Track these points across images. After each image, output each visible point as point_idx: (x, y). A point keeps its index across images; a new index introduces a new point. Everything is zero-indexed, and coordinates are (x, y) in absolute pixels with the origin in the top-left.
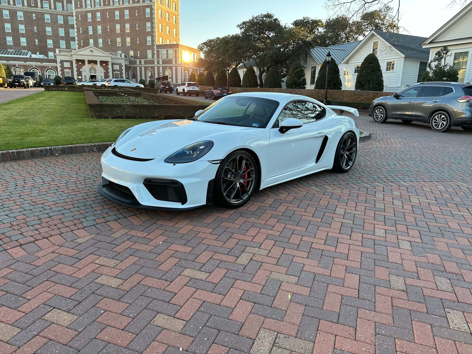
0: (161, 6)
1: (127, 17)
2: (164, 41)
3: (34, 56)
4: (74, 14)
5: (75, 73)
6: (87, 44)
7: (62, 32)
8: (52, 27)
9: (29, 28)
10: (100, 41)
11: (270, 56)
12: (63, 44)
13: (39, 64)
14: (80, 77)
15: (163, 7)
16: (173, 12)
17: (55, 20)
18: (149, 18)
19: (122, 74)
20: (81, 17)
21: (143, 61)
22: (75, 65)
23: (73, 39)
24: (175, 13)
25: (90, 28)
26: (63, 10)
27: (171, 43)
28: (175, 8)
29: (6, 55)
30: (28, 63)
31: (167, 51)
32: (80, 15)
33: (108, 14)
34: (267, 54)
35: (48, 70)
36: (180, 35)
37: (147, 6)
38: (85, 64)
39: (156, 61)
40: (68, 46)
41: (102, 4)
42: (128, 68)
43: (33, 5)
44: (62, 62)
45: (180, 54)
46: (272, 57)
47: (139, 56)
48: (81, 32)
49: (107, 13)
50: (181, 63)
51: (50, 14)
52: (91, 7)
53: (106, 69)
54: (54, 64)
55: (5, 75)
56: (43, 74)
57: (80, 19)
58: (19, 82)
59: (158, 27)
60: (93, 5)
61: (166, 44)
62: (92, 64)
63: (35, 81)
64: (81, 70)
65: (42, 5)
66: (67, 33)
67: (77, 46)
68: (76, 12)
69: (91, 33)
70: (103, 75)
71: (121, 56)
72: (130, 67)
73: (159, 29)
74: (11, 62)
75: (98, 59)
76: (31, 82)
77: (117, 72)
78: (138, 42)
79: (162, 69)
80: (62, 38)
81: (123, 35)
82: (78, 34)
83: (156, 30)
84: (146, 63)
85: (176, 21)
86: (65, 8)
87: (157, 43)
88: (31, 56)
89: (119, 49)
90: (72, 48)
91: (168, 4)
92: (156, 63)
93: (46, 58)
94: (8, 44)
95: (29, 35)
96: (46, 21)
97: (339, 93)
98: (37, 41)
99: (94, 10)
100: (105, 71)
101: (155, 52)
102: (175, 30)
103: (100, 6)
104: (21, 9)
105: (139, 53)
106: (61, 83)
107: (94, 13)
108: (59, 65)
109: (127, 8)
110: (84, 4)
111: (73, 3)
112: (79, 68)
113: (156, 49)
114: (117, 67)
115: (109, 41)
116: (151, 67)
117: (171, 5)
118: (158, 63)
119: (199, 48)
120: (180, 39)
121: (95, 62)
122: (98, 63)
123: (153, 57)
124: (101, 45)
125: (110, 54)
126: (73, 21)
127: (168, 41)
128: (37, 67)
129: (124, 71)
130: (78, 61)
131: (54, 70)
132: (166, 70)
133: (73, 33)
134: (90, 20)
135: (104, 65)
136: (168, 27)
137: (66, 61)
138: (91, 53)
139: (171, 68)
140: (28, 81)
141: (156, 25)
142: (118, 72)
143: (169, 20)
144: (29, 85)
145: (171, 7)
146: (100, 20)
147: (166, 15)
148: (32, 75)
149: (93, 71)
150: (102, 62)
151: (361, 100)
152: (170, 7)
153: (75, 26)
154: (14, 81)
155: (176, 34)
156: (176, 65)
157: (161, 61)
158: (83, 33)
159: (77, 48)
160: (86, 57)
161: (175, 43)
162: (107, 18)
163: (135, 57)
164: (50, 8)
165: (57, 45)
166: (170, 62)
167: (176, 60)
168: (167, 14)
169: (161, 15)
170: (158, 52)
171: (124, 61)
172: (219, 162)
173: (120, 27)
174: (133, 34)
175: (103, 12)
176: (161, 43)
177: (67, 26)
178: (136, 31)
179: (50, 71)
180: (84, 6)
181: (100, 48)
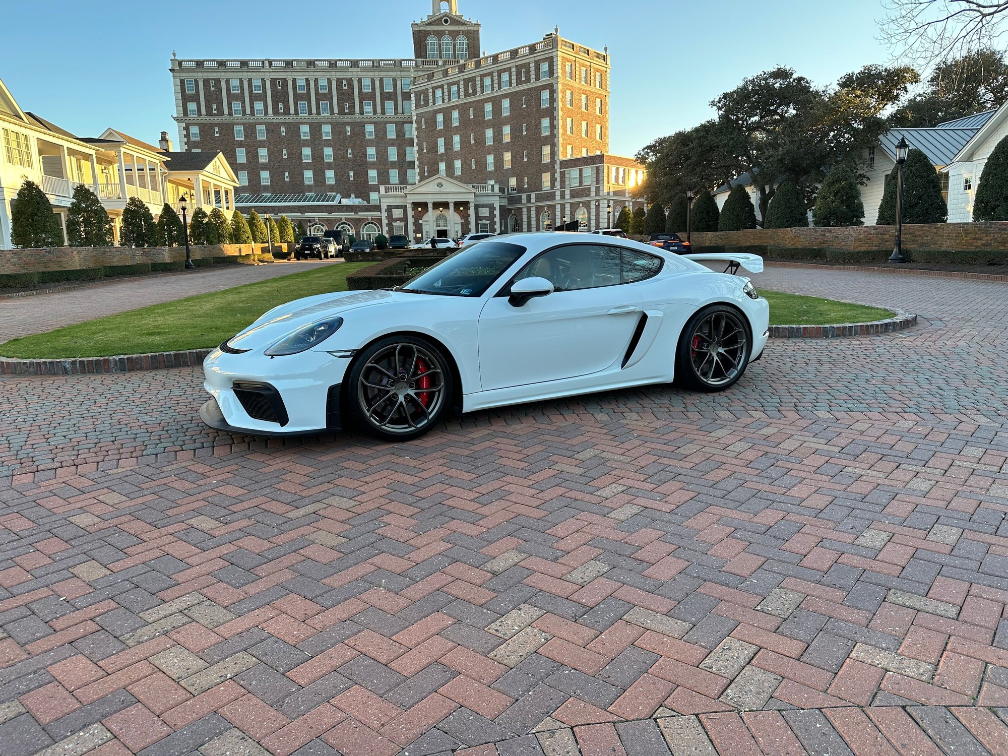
0: (570, 84)
1: (506, 113)
2: (575, 151)
3: (345, 201)
4: (414, 118)
5: (411, 228)
6: (434, 171)
7: (393, 154)
8: (377, 147)
9: (340, 152)
10: (458, 164)
11: (778, 160)
12: (394, 176)
13: (351, 215)
14: (419, 235)
15: (576, 84)
16: (595, 91)
17: (382, 133)
18: (546, 109)
19: (493, 223)
20: (426, 123)
21: (533, 195)
22: (410, 213)
23: (412, 165)
24: (600, 92)
25: (441, 142)
26: (396, 113)
27: (589, 155)
28: (600, 82)
29: (301, 204)
30: (335, 215)
31: (581, 171)
32: (423, 119)
33: (471, 112)
34: (771, 156)
35: (366, 225)
36: (609, 136)
37: (544, 87)
38: (428, 211)
39: (558, 193)
40: (403, 180)
41: (462, 94)
42: (504, 211)
43: (347, 111)
44: (390, 209)
45: (606, 175)
46: (781, 161)
47: (526, 186)
48: (425, 151)
49: (471, 109)
50: (609, 193)
51: (375, 123)
52: (443, 101)
53: (465, 216)
54: (376, 214)
55: (293, 238)
56: (358, 233)
57: (424, 127)
58: (311, 249)
59: (564, 123)
60: (446, 97)
61: (579, 157)
62: (441, 209)
63: (341, 246)
64: (421, 222)
65: (361, 108)
66: (402, 154)
67: (418, 178)
68: (417, 115)
69: (441, 150)
70: (459, 228)
71: (493, 190)
72: (510, 210)
73: (565, 130)
74: (308, 215)
75: (452, 199)
76: (333, 248)
77: (484, 222)
78: (525, 160)
79: (569, 209)
80: (393, 165)
81: (498, 148)
82: (420, 155)
83: (561, 131)
84: (539, 198)
85: (601, 109)
86: (400, 110)
87: (562, 158)
88: (340, 202)
89: (490, 175)
90: (410, 181)
91: (586, 77)
92: (558, 197)
93: (365, 203)
94: (307, 183)
95: (339, 165)
96: (367, 137)
97: (935, 231)
98: (351, 174)
99: (449, 107)
100: (463, 221)
101: (557, 175)
102: (598, 126)
103: (459, 98)
104: (329, 120)
105: (526, 180)
106: (386, 247)
107: (447, 112)
108: (384, 215)
109: (505, 96)
110: (431, 98)
111: (413, 99)
112: (418, 217)
113: (558, 171)
114: (484, 212)
115: (473, 162)
116: (548, 206)
117: (592, 78)
118: (563, 196)
119: (638, 158)
120: (609, 145)
121: (445, 205)
122: (451, 206)
123: (553, 186)
124: (458, 172)
125: (473, 187)
126: (412, 131)
127: (584, 150)
128: (349, 221)
129: (497, 219)
130: (416, 205)
131: (375, 225)
132: (578, 210)
133: (413, 154)
134: (440, 127)
135: (461, 208)
136: (584, 123)
137: (397, 207)
138: (438, 188)
139: (587, 205)
140: (326, 247)
141: (560, 122)
142: (487, 220)
143: (586, 109)
144: (329, 254)
145: (592, 81)
146: (457, 124)
147: (580, 100)
148: (336, 235)
149: (442, 222)
150: (457, 205)
151: (983, 245)
152: (588, 82)
153: (416, 141)
154: (303, 248)
155: (601, 134)
156: (598, 198)
157: (567, 192)
158: (428, 152)
159: (417, 182)
160: (430, 196)
161: (598, 153)
162: (470, 120)
163: (520, 189)
164: (375, 112)
165: (384, 179)
166: (586, 192)
167: (597, 189)
168: (584, 97)
169: (571, 101)
170: (563, 175)
171: (497, 198)
172: (349, 353)
173: (494, 133)
174: (516, 145)
175: (463, 109)
176: (569, 157)
177: (402, 142)
178: (522, 137)
179: (368, 227)
180: (431, 101)
181: (457, 178)
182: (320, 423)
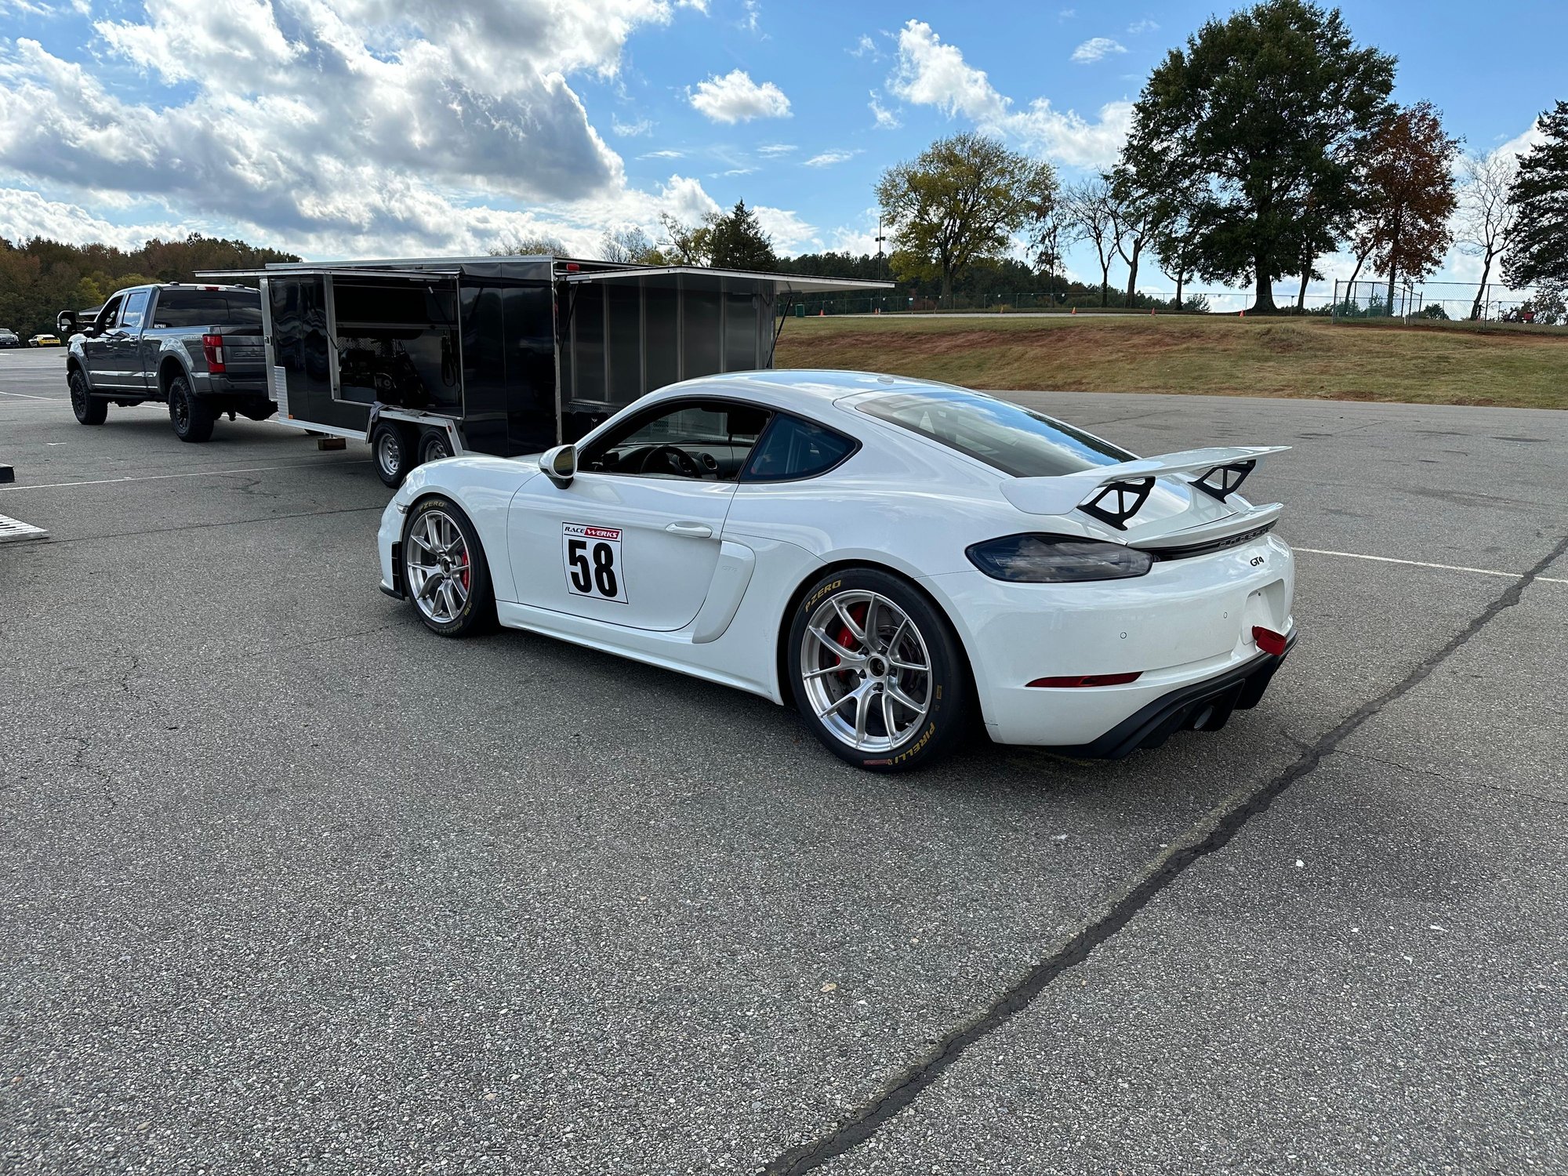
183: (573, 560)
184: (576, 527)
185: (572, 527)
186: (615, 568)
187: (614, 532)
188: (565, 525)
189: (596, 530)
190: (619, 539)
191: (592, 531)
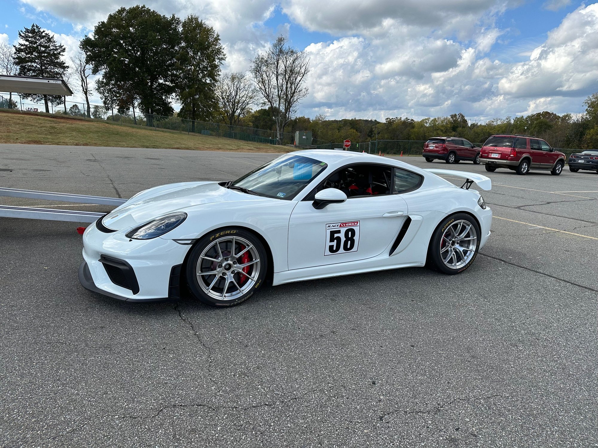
172: (189, 242)
182: (164, 294)
183: (332, 240)
184: (334, 225)
185: (331, 225)
186: (356, 238)
187: (355, 223)
188: (327, 225)
189: (345, 224)
190: (358, 224)
191: (343, 224)
